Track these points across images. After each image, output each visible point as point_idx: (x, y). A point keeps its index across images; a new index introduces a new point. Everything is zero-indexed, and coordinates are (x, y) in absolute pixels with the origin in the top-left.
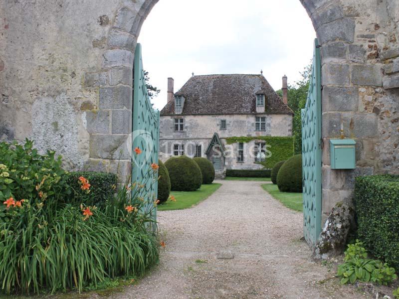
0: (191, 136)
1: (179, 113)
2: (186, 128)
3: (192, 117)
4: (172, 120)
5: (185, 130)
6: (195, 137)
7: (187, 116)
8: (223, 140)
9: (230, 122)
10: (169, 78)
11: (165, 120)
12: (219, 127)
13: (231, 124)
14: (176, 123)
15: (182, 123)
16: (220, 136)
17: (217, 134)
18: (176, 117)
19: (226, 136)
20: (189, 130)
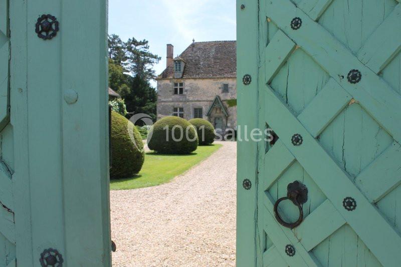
0: (191, 99)
1: (178, 77)
2: (186, 91)
3: (192, 81)
4: (170, 84)
5: (184, 93)
6: (196, 99)
7: (187, 80)
8: (225, 102)
9: (233, 85)
10: (168, 45)
11: (164, 84)
12: (221, 90)
13: (234, 87)
14: (176, 87)
15: (181, 87)
16: (222, 99)
17: (219, 96)
18: (175, 81)
19: (229, 98)
20: (189, 93)
